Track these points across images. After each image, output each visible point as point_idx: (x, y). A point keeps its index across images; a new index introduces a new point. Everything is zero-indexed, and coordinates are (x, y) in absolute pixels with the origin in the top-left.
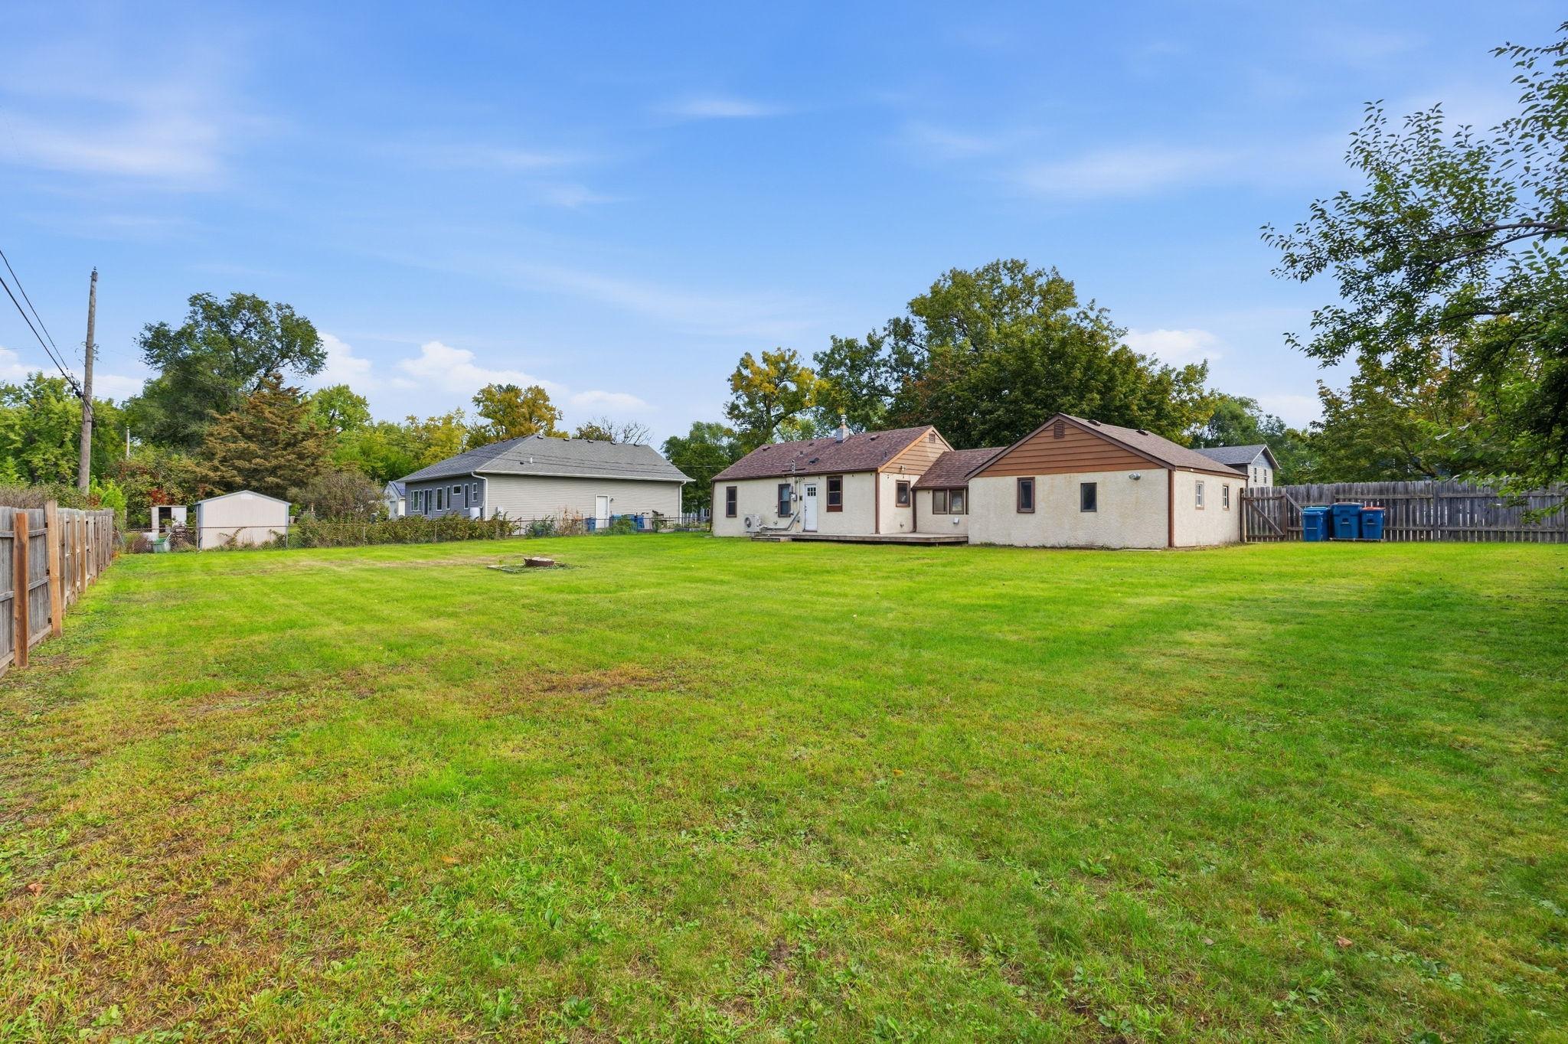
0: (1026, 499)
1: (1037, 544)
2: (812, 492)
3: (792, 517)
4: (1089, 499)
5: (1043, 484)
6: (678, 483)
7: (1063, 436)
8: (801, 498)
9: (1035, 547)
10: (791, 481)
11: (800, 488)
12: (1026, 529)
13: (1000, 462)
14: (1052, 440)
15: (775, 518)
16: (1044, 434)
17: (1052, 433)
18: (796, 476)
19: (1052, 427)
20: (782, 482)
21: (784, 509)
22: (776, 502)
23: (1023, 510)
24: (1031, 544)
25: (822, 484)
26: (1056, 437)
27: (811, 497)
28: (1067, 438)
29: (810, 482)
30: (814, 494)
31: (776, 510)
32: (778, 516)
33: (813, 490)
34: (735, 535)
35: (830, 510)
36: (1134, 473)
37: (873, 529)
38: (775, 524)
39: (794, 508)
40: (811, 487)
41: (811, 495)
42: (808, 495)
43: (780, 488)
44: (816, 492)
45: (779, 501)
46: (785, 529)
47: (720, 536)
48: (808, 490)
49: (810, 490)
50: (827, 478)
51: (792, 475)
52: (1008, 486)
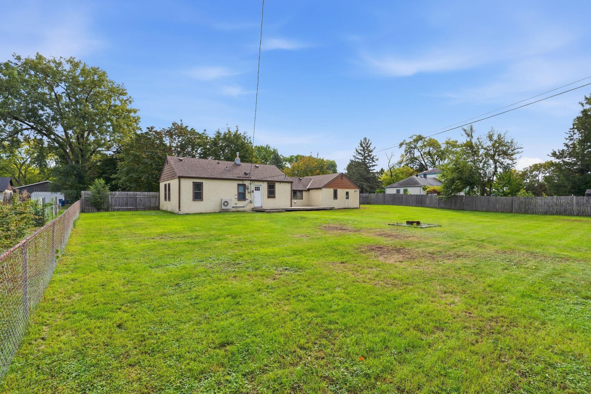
0: (335, 196)
1: (337, 208)
2: (257, 189)
3: (247, 202)
4: (347, 196)
5: (339, 192)
8: (253, 192)
10: (247, 183)
11: (252, 186)
12: (335, 204)
13: (329, 184)
14: (340, 179)
15: (236, 201)
18: (251, 180)
19: (341, 176)
20: (241, 182)
21: (242, 196)
23: (335, 198)
25: (264, 187)
29: (257, 184)
30: (259, 190)
31: (237, 197)
32: (238, 200)
33: (259, 188)
34: (203, 212)
35: (269, 197)
36: (355, 190)
37: (290, 205)
38: (236, 204)
39: (248, 196)
40: (258, 186)
41: (257, 190)
42: (255, 190)
43: (239, 185)
44: (260, 188)
45: (238, 192)
46: (243, 207)
47: (186, 213)
48: (255, 187)
49: (257, 187)
50: (268, 183)
51: (248, 180)
52: (331, 190)
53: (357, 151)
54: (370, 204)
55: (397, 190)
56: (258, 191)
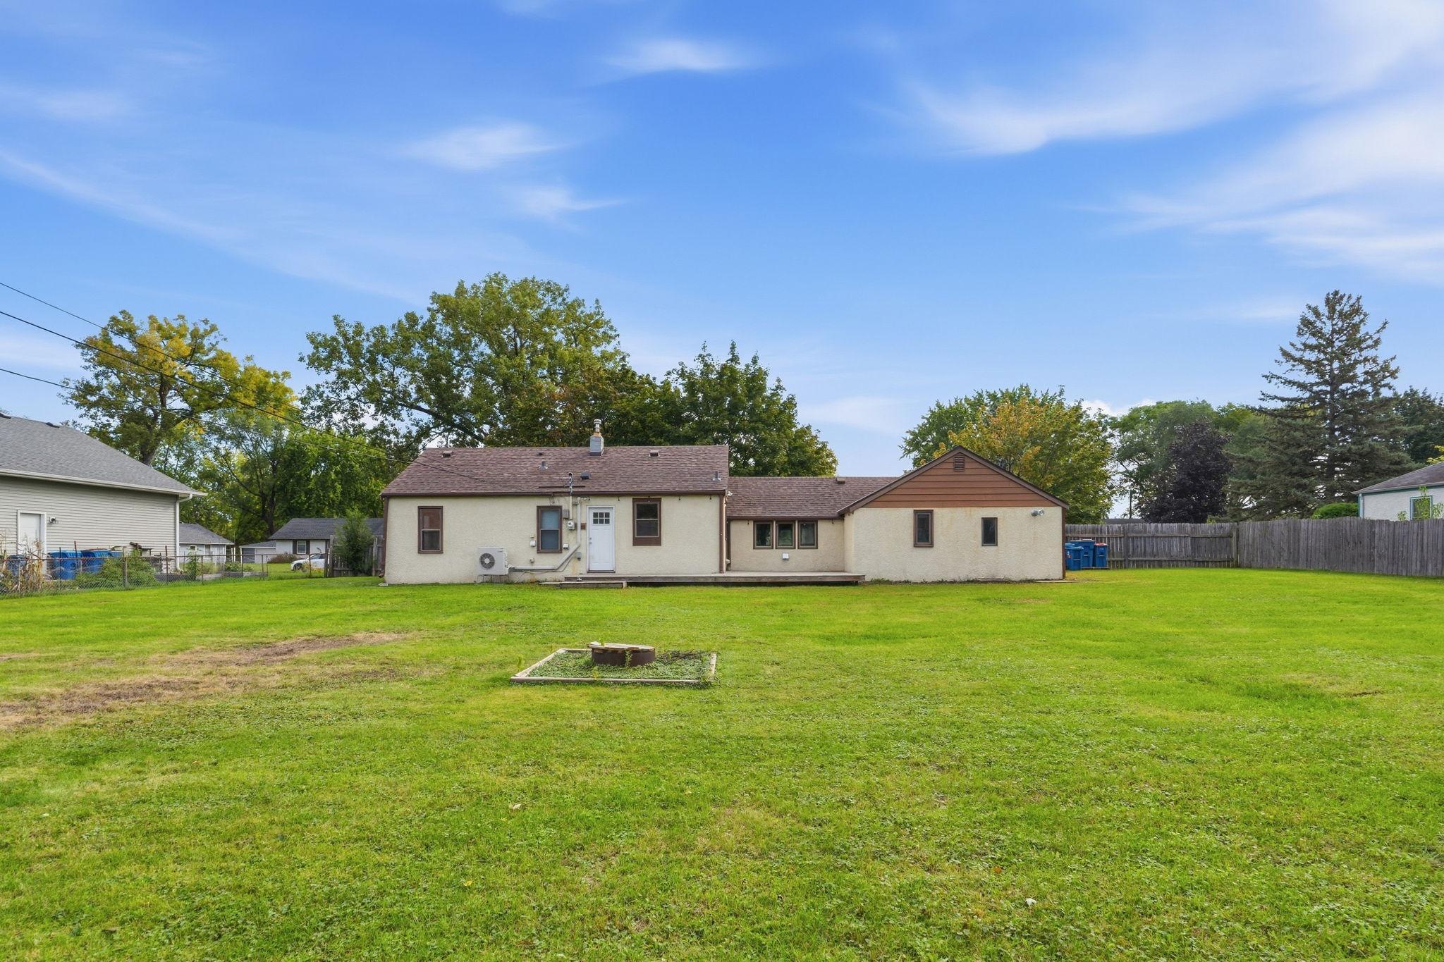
0: (924, 533)
1: (935, 580)
2: (602, 518)
3: (566, 554)
4: (990, 533)
5: (943, 518)
6: (172, 498)
7: (963, 469)
8: (583, 527)
9: (933, 583)
10: (565, 503)
11: (583, 512)
12: (923, 565)
13: (893, 492)
14: (951, 472)
15: (533, 554)
16: (945, 466)
17: (951, 466)
18: (575, 495)
19: (952, 460)
20: (545, 502)
21: (549, 541)
22: (533, 531)
23: (922, 544)
24: (929, 580)
25: (623, 511)
26: (955, 469)
27: (600, 527)
28: (967, 472)
29: (600, 504)
30: (607, 522)
31: (533, 543)
32: (539, 552)
33: (607, 515)
34: (440, 581)
35: (637, 542)
36: (1033, 510)
37: (717, 568)
38: (532, 563)
39: (568, 540)
40: (604, 511)
41: (601, 522)
42: (595, 522)
43: (541, 510)
44: (611, 518)
45: (538, 529)
46: (553, 570)
47: (402, 581)
48: (595, 515)
49: (601, 515)
50: (634, 500)
51: (568, 494)
52: (903, 518)
53: (1285, 354)
54: (1238, 566)
55: (1416, 504)
56: (604, 526)
